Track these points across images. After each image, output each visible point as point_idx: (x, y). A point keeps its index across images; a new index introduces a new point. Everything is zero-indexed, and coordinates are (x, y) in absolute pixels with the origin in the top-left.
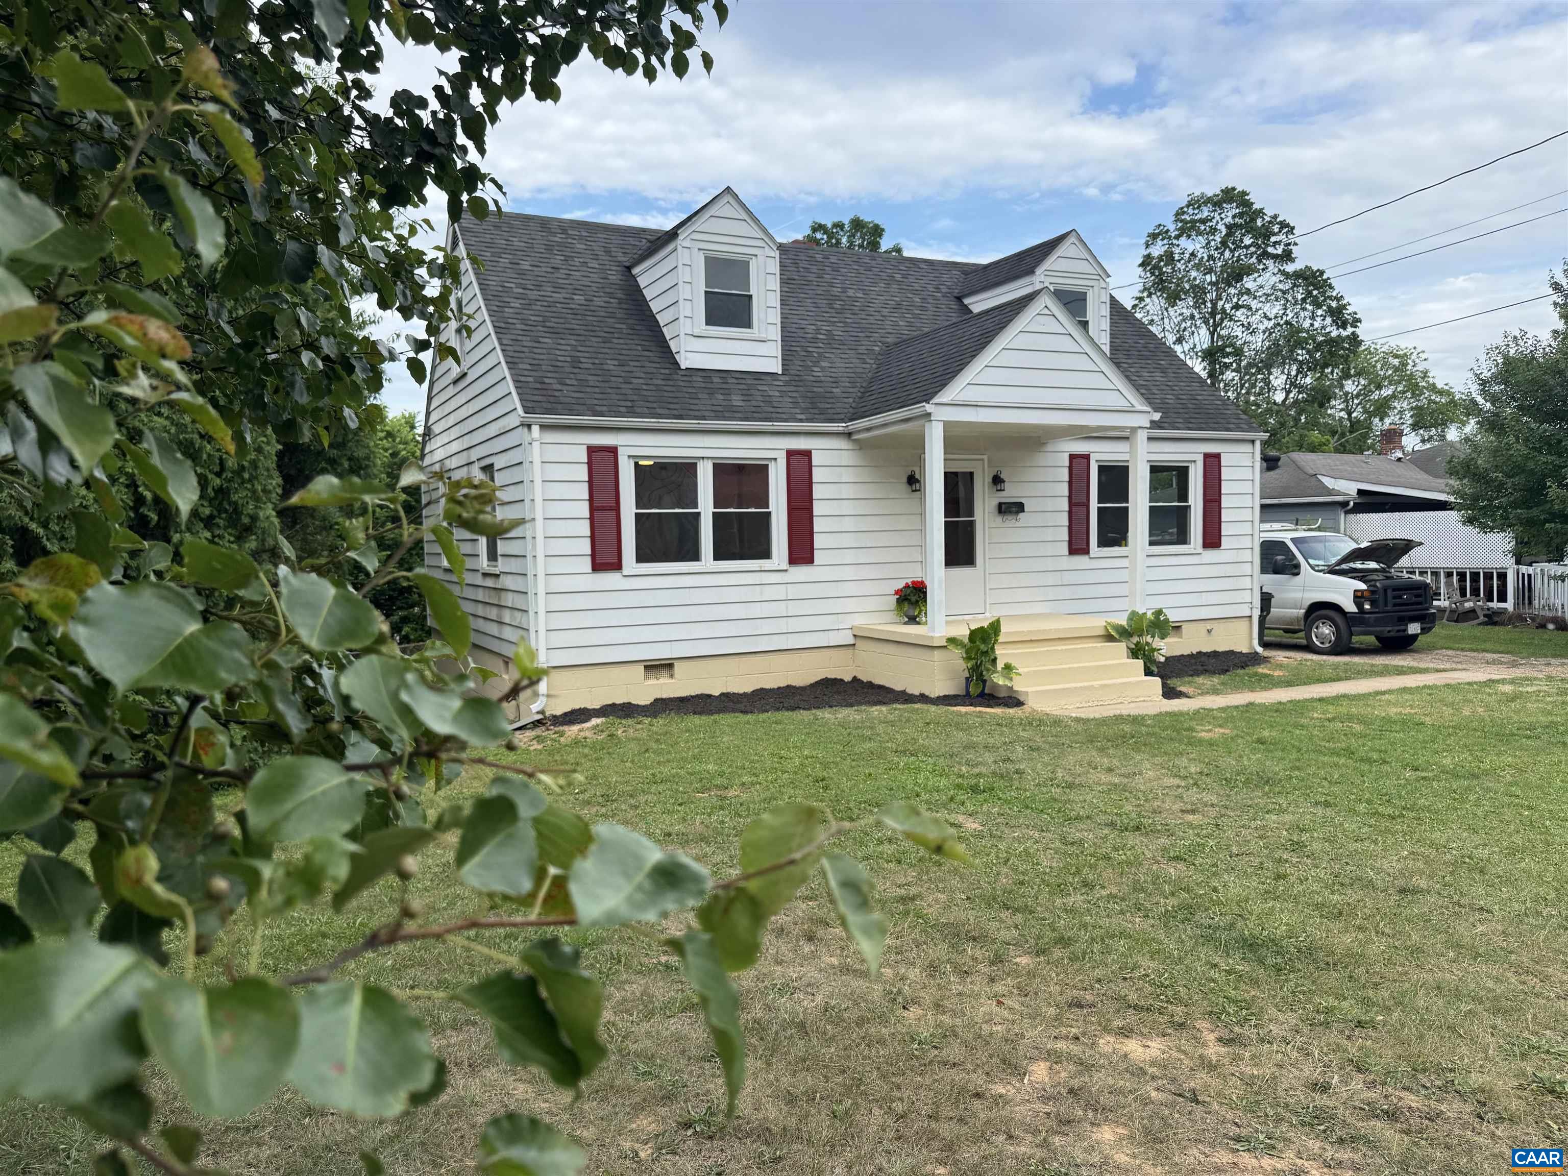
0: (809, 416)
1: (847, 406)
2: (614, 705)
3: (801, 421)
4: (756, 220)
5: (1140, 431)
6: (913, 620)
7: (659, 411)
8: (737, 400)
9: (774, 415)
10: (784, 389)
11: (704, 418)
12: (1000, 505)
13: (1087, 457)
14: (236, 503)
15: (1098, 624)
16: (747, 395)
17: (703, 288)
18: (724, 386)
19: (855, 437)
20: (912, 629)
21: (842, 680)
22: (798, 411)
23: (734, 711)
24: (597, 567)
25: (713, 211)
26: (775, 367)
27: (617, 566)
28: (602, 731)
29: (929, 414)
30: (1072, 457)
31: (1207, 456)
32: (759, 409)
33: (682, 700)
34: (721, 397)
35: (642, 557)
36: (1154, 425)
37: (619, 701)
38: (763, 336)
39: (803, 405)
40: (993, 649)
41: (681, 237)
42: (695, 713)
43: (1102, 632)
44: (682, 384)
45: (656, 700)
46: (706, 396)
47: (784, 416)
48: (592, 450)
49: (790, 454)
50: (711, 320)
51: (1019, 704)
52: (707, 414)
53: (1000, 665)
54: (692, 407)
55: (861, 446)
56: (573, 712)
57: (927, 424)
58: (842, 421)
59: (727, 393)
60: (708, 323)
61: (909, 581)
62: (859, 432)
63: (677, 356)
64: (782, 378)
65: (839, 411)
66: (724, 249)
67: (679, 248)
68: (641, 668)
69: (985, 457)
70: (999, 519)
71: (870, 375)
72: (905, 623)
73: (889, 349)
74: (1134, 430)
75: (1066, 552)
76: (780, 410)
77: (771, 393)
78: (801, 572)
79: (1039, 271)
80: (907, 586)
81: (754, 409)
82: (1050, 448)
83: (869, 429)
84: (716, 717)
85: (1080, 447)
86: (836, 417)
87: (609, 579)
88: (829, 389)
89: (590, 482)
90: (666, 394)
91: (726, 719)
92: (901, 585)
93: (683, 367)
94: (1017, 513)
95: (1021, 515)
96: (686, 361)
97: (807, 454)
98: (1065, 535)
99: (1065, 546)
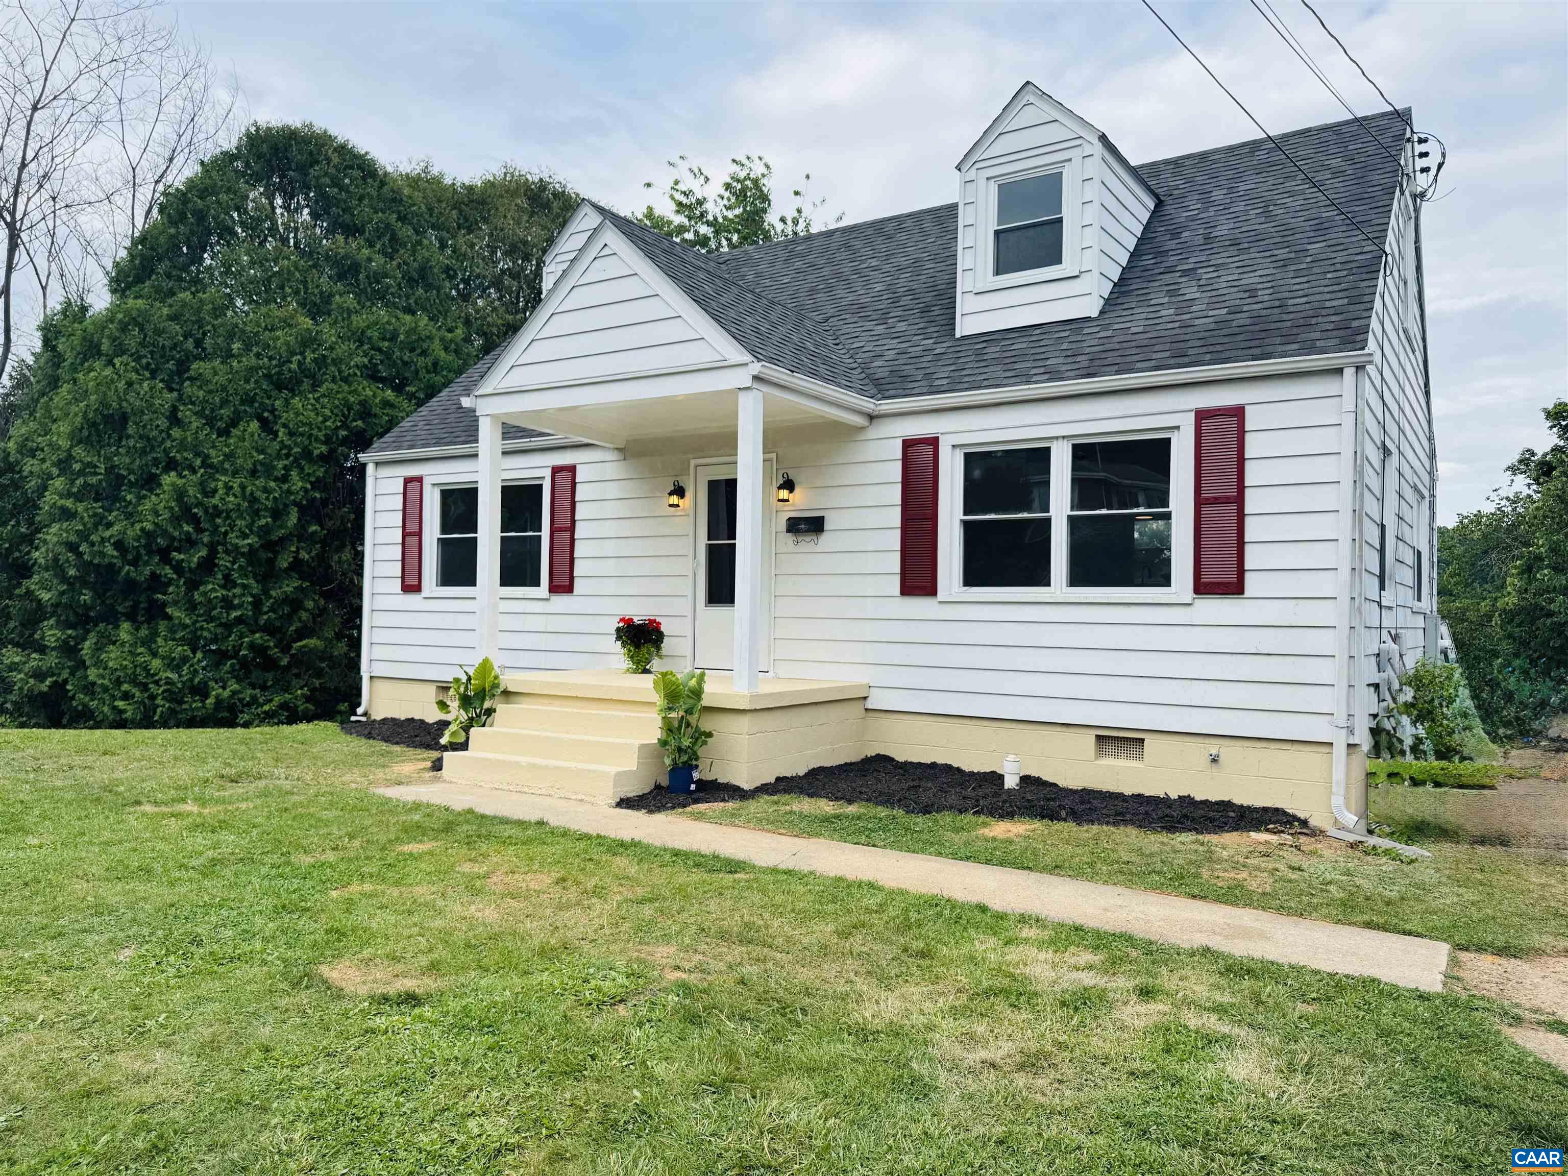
12: (789, 521)
13: (933, 443)
24: (405, 588)
27: (418, 588)
30: (908, 444)
31: (1206, 415)
48: (407, 481)
49: (555, 470)
55: (625, 455)
68: (434, 688)
69: (773, 456)
70: (788, 541)
75: (898, 593)
78: (561, 602)
82: (872, 434)
85: (922, 428)
87: (413, 600)
89: (404, 510)
94: (816, 533)
95: (821, 535)
97: (572, 469)
98: (894, 563)
99: (897, 580)
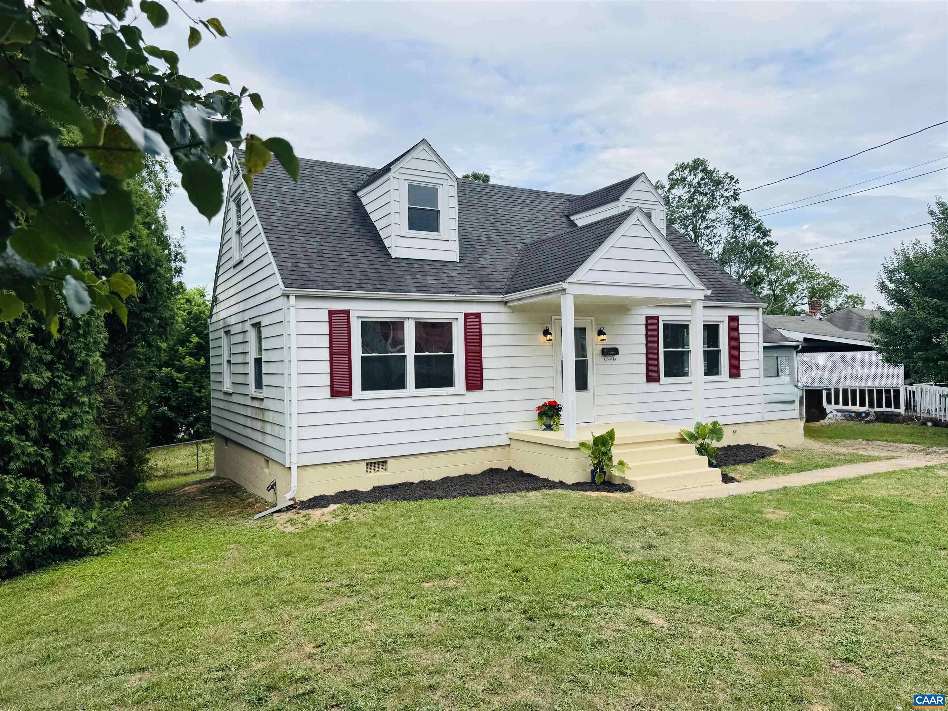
0: (479, 290)
1: (503, 284)
2: (345, 492)
3: (474, 293)
4: (442, 161)
5: (698, 302)
6: (549, 428)
7: (379, 286)
8: (430, 279)
9: (456, 290)
10: (461, 272)
11: (409, 291)
12: (603, 349)
13: (657, 319)
14: (72, 351)
15: (674, 430)
16: (437, 276)
17: (407, 205)
18: (421, 270)
19: (509, 304)
20: (549, 435)
21: (502, 470)
22: (471, 287)
23: (433, 497)
24: (335, 394)
25: (413, 154)
26: (455, 258)
27: (348, 393)
28: (338, 516)
29: (565, 290)
30: (648, 318)
31: (730, 318)
32: (445, 286)
33: (393, 487)
34: (419, 277)
35: (365, 387)
36: (707, 298)
37: (349, 488)
38: (446, 238)
39: (474, 283)
40: (610, 450)
41: (392, 171)
42: (405, 499)
43: (678, 436)
44: (393, 268)
45: (375, 488)
46: (410, 277)
47: (462, 290)
48: (331, 313)
49: (467, 315)
50: (412, 226)
51: (630, 489)
52: (411, 288)
53: (615, 462)
54: (401, 284)
55: (514, 310)
56: (315, 498)
57: (562, 296)
58: (501, 293)
59: (424, 274)
60: (410, 228)
61: (546, 401)
62: (512, 301)
63: (389, 250)
64: (459, 265)
65: (498, 287)
66: (421, 179)
67: (391, 178)
68: (364, 465)
69: (593, 318)
70: (602, 359)
71: (516, 264)
72: (544, 430)
73: (527, 248)
74: (694, 301)
75: (645, 381)
76: (459, 286)
77: (453, 275)
78: (474, 395)
79: (622, 199)
80: (545, 405)
81: (442, 286)
82: (633, 312)
83: (519, 299)
84: (420, 502)
85: (653, 312)
86: (496, 291)
87: (342, 403)
88: (491, 273)
89: (331, 335)
90: (383, 275)
91: (428, 504)
92: (541, 403)
93: (393, 257)
94: (614, 355)
95: (616, 356)
96: (395, 253)
97: (478, 315)
98: (644, 369)
99: (644, 376)
